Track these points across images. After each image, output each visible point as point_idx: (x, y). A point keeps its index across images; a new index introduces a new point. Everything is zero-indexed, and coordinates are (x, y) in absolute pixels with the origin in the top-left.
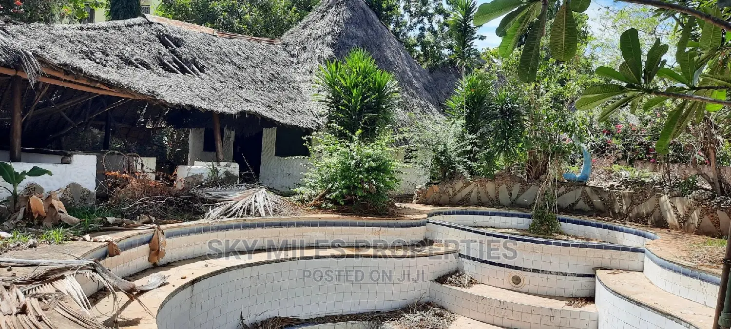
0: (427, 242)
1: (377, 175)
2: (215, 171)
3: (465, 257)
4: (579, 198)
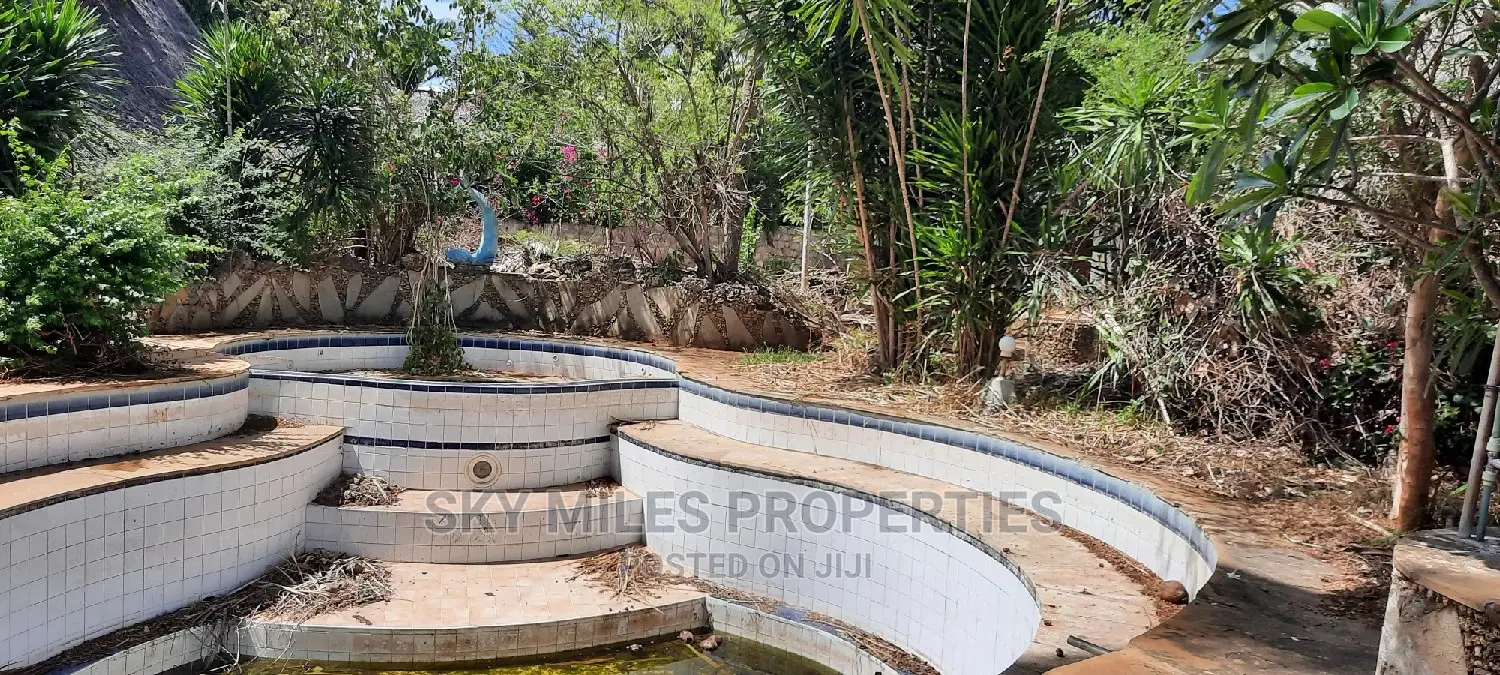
0: (257, 425)
3: (361, 441)
4: (481, 297)
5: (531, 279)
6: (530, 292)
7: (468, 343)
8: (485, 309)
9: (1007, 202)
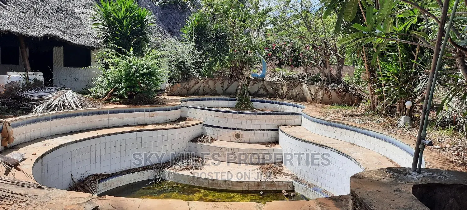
0: (182, 119)
1: (149, 78)
2: (26, 78)
3: (207, 126)
4: (261, 87)
5: (275, 82)
6: (275, 86)
7: (254, 101)
8: (262, 91)
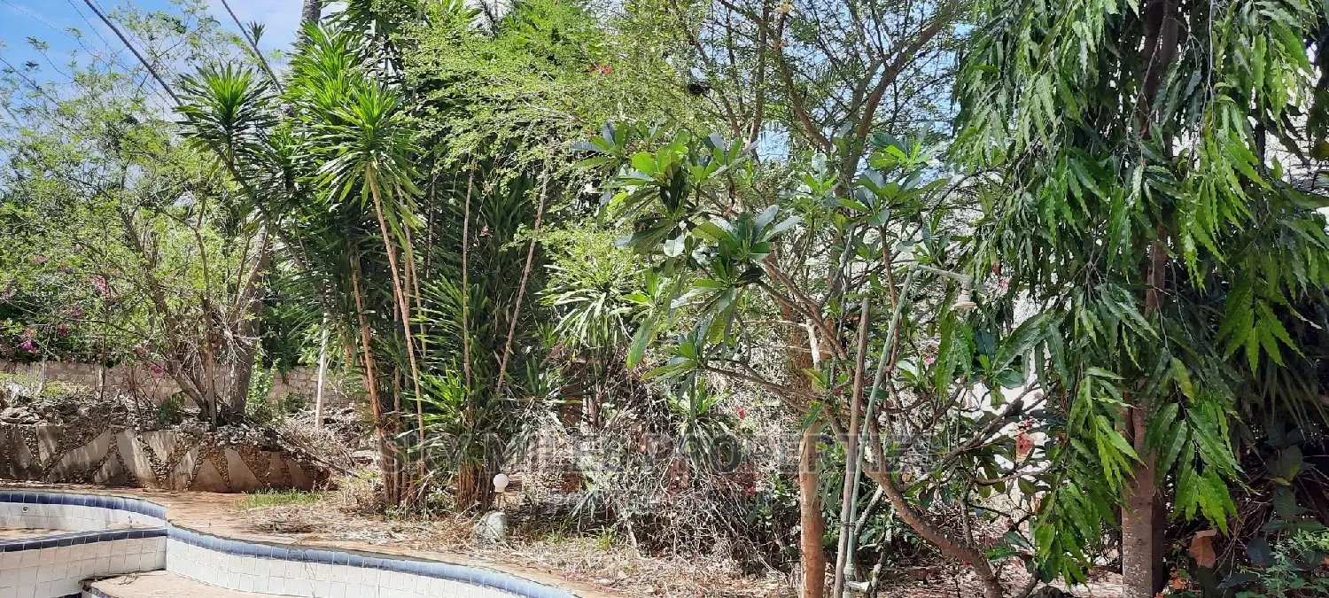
5: (3, 424)
6: (2, 438)
9: (501, 354)
